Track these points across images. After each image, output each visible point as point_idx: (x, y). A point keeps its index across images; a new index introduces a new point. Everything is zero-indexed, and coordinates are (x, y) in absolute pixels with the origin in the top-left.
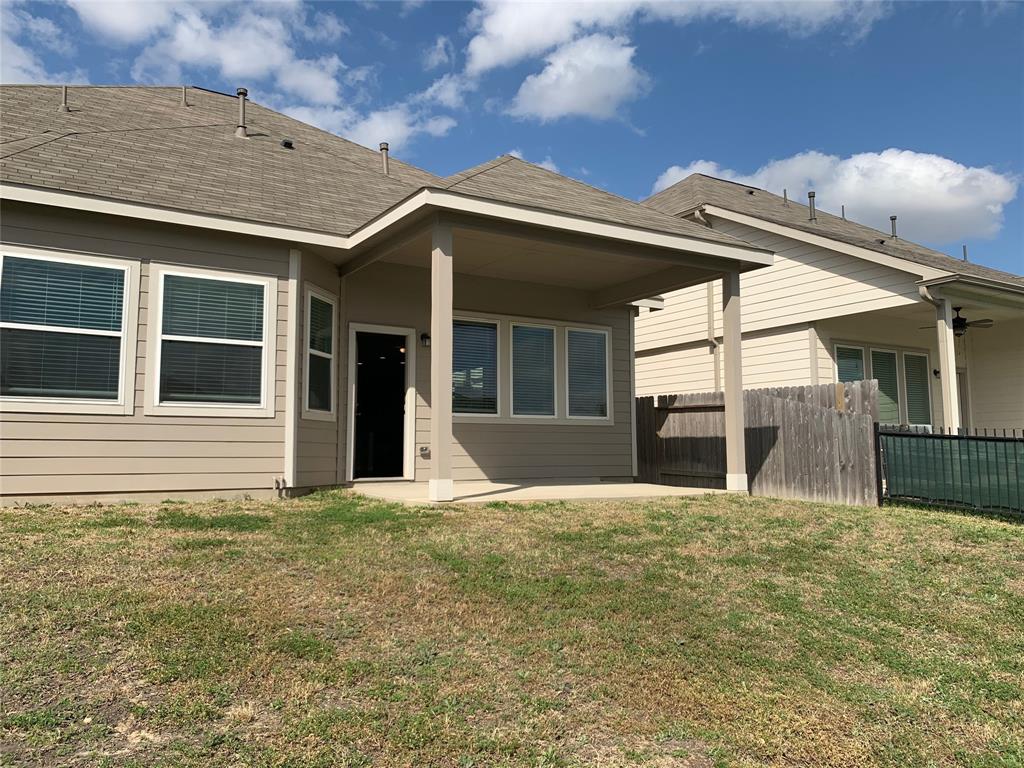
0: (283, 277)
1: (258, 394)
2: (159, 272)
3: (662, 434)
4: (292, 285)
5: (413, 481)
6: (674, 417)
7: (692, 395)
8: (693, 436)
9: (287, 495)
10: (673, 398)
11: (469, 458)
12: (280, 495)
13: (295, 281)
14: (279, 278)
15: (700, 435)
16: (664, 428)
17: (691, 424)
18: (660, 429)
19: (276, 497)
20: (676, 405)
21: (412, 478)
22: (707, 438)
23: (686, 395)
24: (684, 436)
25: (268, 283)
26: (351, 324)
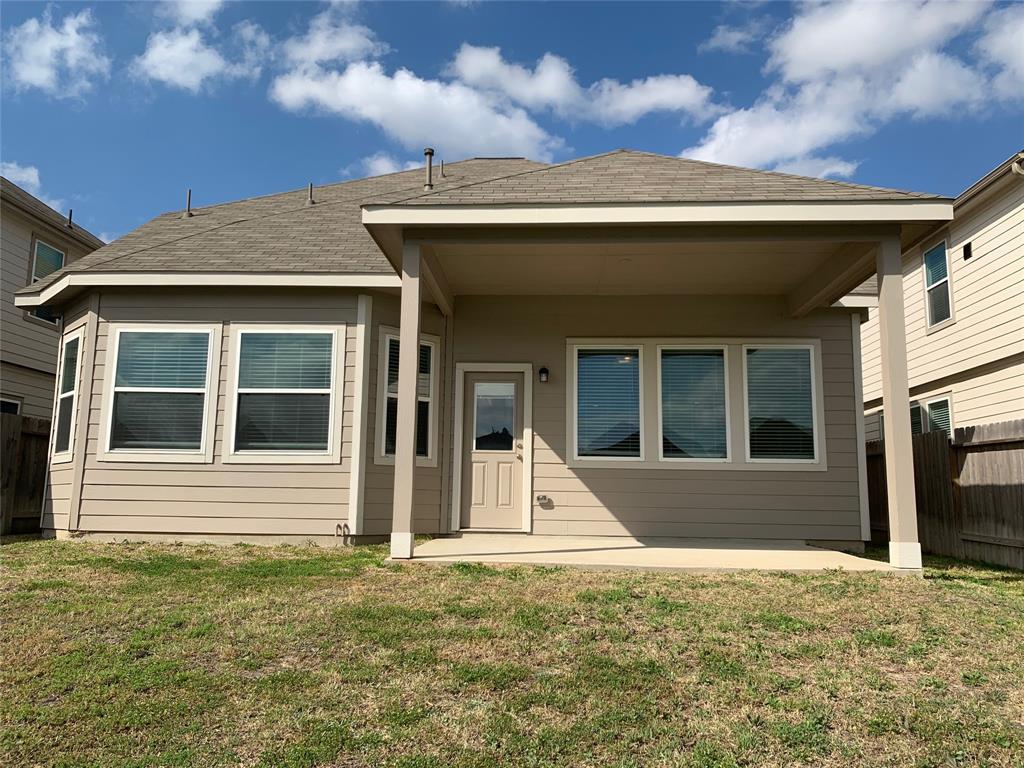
0: (351, 323)
1: (325, 440)
2: (238, 330)
3: (963, 480)
4: (360, 330)
5: (531, 533)
6: (973, 457)
7: (991, 425)
8: (995, 482)
9: (352, 542)
10: (971, 430)
11: (605, 509)
12: (345, 542)
13: (363, 326)
14: (347, 324)
15: (1003, 483)
16: (963, 474)
17: (992, 469)
18: (959, 477)
19: (341, 544)
20: (975, 440)
21: (529, 530)
22: (1010, 486)
23: (985, 426)
24: (985, 483)
25: (336, 331)
26: (458, 365)
